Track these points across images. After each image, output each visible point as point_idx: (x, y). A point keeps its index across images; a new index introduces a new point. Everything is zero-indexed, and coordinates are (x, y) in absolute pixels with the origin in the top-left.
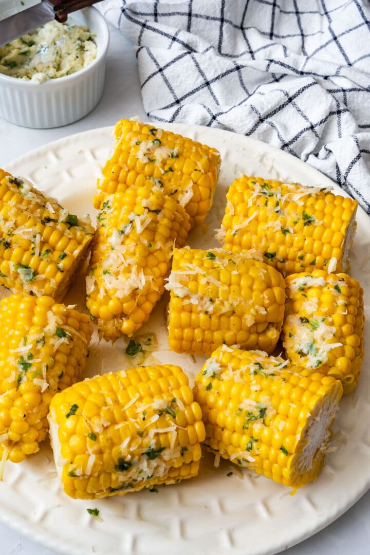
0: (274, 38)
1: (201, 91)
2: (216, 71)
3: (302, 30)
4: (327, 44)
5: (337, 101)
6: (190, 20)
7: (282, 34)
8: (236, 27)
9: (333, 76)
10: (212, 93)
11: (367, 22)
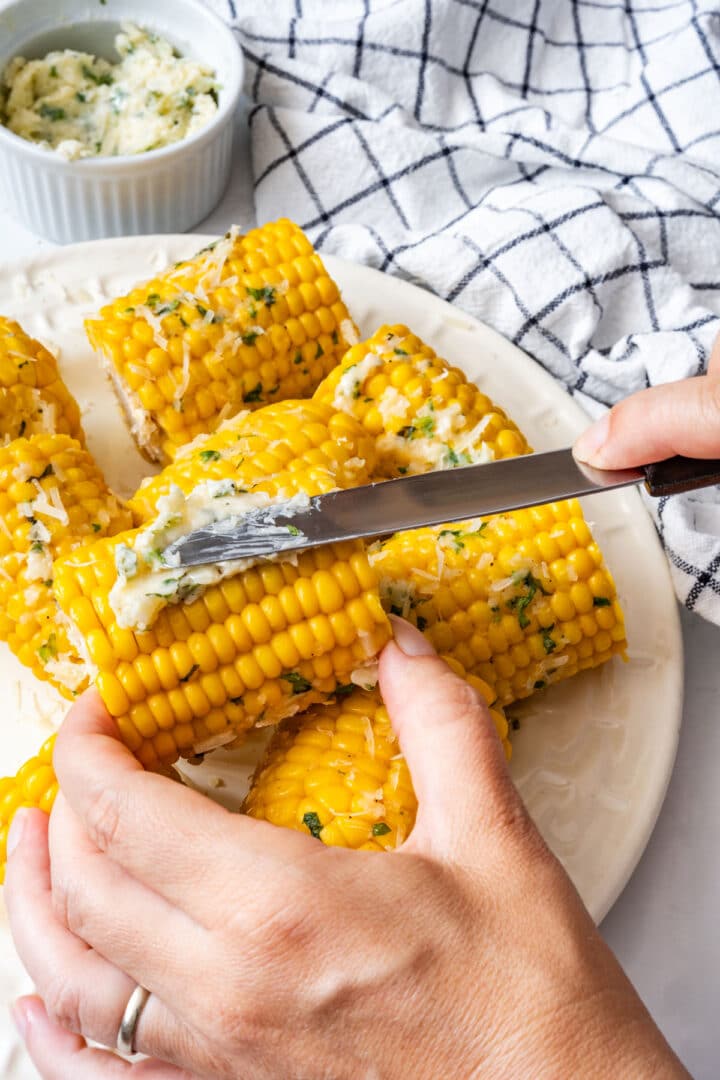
0: (530, 94)
1: (371, 197)
2: (402, 158)
3: (587, 81)
4: (635, 108)
5: (640, 244)
6: (359, 54)
7: (546, 87)
8: (453, 71)
9: (639, 176)
10: (394, 202)
11: (716, 67)
